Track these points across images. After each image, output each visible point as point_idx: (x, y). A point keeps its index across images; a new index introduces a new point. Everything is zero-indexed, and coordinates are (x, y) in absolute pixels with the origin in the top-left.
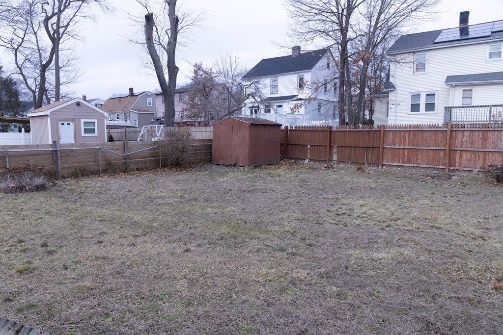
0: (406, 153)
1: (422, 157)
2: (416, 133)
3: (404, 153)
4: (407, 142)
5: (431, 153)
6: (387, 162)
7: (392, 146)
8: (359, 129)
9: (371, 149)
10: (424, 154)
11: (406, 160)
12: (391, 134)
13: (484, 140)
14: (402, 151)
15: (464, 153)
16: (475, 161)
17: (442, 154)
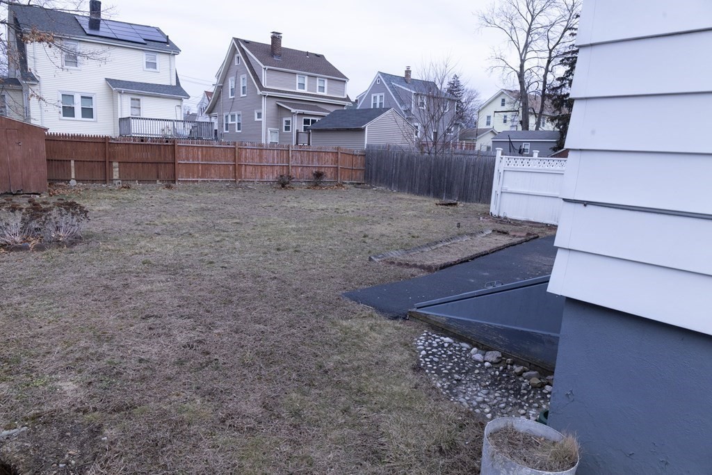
0: (200, 168)
1: (215, 171)
2: (208, 149)
3: (198, 168)
4: (200, 157)
5: (222, 167)
6: (182, 178)
7: (186, 162)
8: (147, 143)
9: (163, 165)
10: (216, 168)
11: (200, 175)
12: (184, 150)
13: (261, 156)
14: (196, 166)
15: (247, 167)
16: (255, 173)
17: (231, 168)
